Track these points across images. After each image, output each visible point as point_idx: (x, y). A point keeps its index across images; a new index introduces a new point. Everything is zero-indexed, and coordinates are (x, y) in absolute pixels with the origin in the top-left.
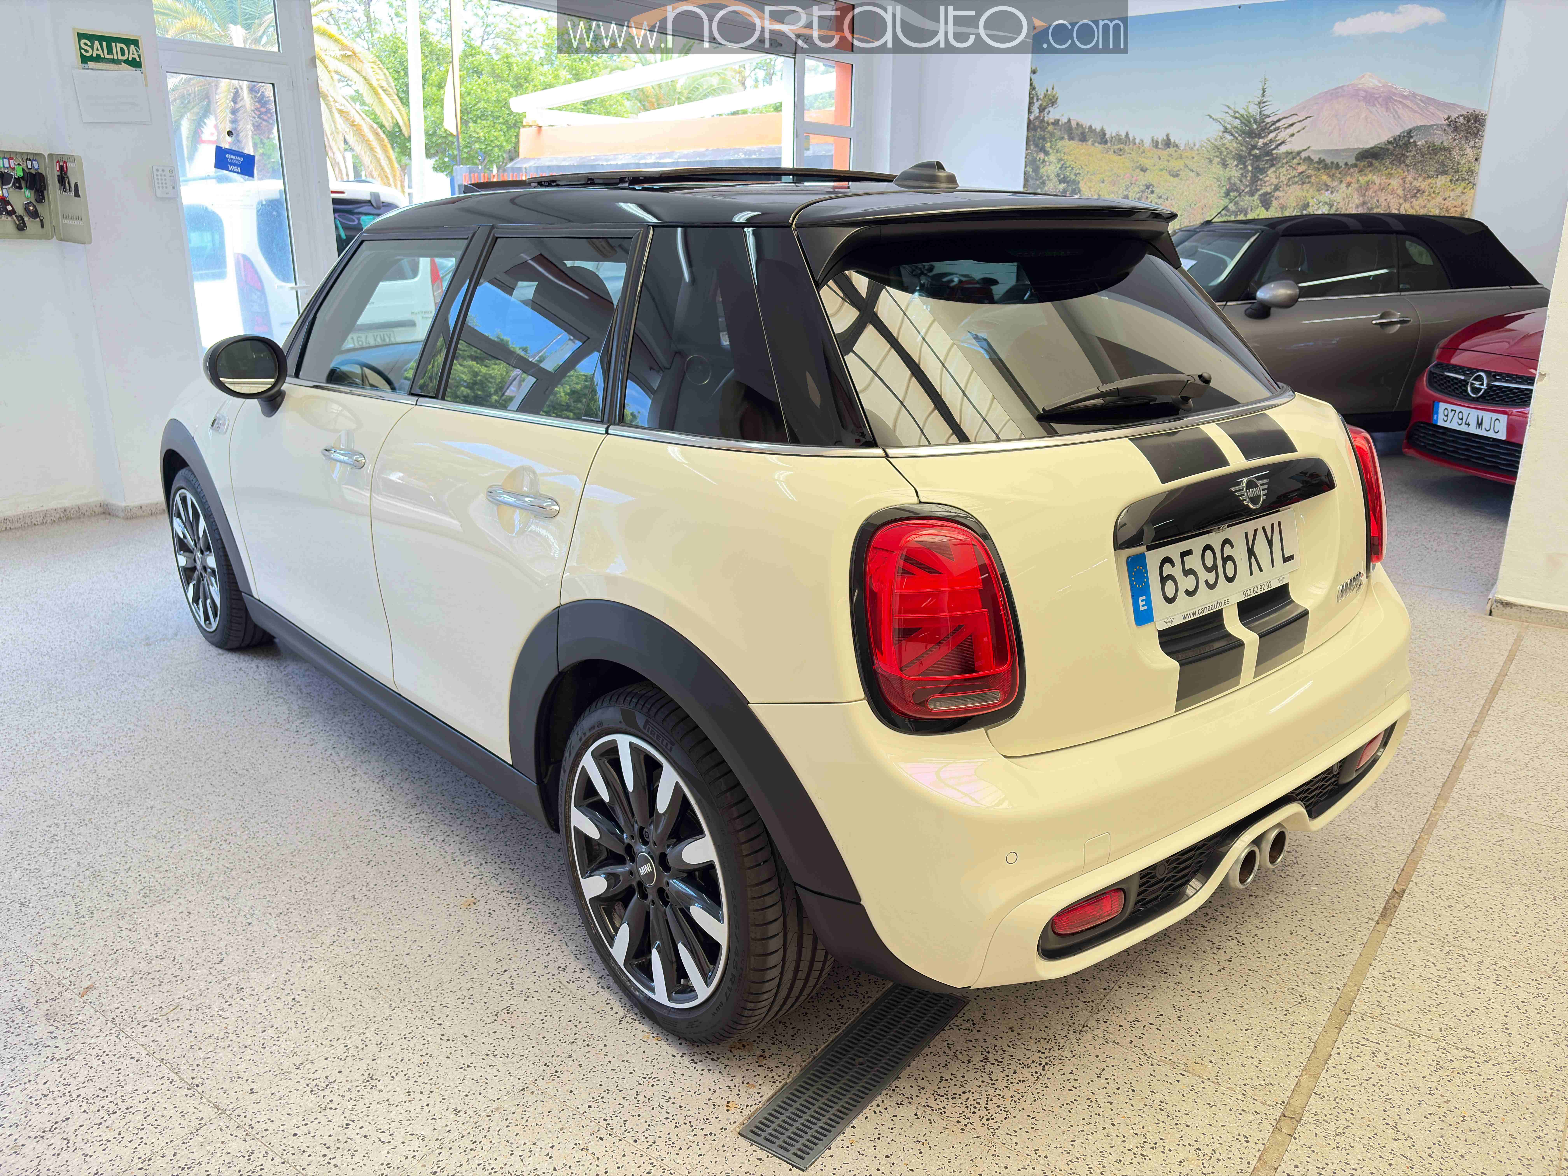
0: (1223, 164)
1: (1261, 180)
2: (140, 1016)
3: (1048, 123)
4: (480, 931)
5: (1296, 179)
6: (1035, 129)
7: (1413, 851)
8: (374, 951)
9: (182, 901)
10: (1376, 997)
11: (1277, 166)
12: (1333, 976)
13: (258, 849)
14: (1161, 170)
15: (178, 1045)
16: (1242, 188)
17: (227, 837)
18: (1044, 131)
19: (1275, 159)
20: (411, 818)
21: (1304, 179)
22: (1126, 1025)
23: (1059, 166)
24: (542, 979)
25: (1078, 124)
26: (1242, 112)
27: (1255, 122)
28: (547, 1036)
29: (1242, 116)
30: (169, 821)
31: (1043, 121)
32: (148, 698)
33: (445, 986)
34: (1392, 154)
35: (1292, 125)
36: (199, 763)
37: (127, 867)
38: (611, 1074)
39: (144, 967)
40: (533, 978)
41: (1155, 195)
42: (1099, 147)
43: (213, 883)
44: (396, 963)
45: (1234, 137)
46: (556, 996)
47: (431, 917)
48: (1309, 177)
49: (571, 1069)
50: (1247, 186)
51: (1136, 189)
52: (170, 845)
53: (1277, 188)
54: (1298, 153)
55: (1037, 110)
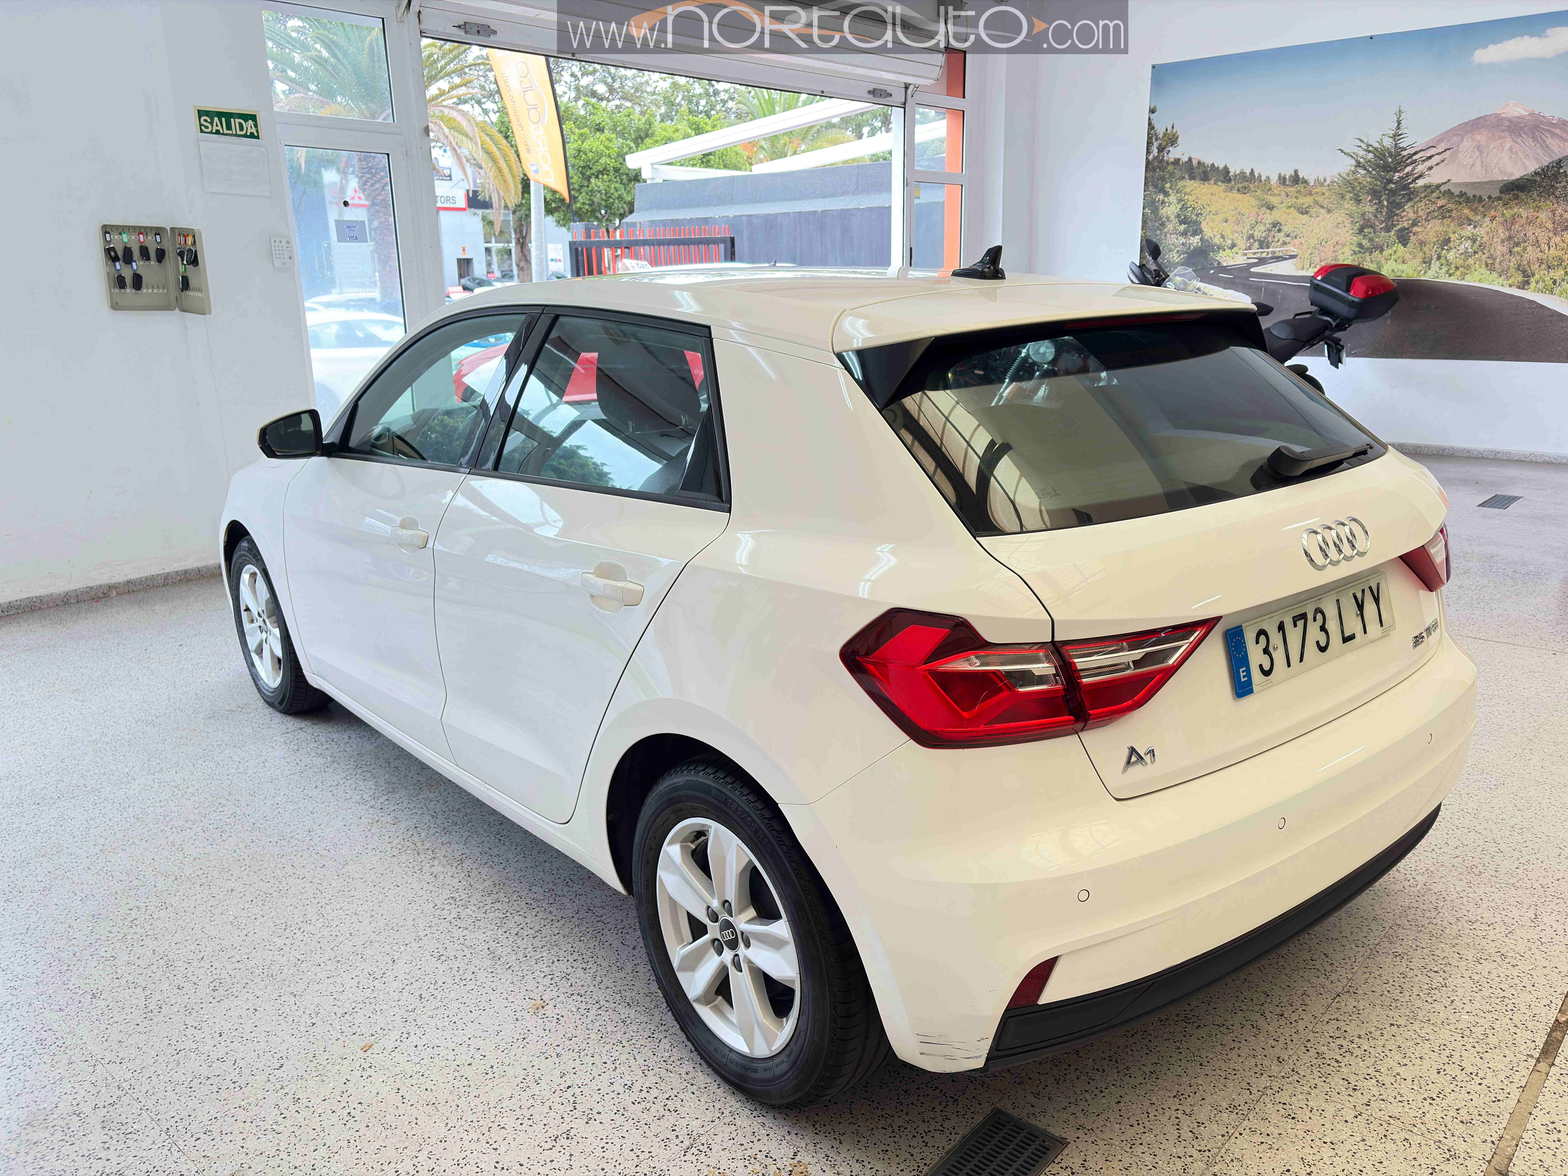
0: (1356, 200)
1: (1397, 215)
2: (193, 1128)
3: (1168, 164)
4: (546, 1040)
5: (1436, 214)
6: (1154, 170)
8: (436, 1060)
9: (250, 996)
10: (1538, 1154)
11: (1415, 200)
12: (1487, 1126)
13: (330, 938)
14: (1289, 207)
16: (1377, 223)
17: (301, 925)
18: (1163, 171)
19: (1412, 193)
20: (487, 907)
21: (1444, 214)
23: (1180, 206)
24: (606, 1098)
25: (1199, 163)
26: (1376, 145)
27: (1391, 155)
29: (1376, 149)
30: (247, 906)
31: (1162, 161)
32: (241, 770)
33: (505, 1103)
34: (1540, 186)
35: (1430, 158)
36: (282, 842)
37: (200, 957)
39: (204, 1070)
40: (596, 1097)
41: (1282, 234)
42: (1222, 186)
43: (283, 976)
44: (457, 1074)
45: (1368, 171)
46: (619, 1119)
47: (497, 1022)
48: (1450, 211)
50: (1382, 222)
51: (1262, 228)
52: (245, 932)
53: (1415, 224)
54: (1438, 187)
55: (1156, 151)
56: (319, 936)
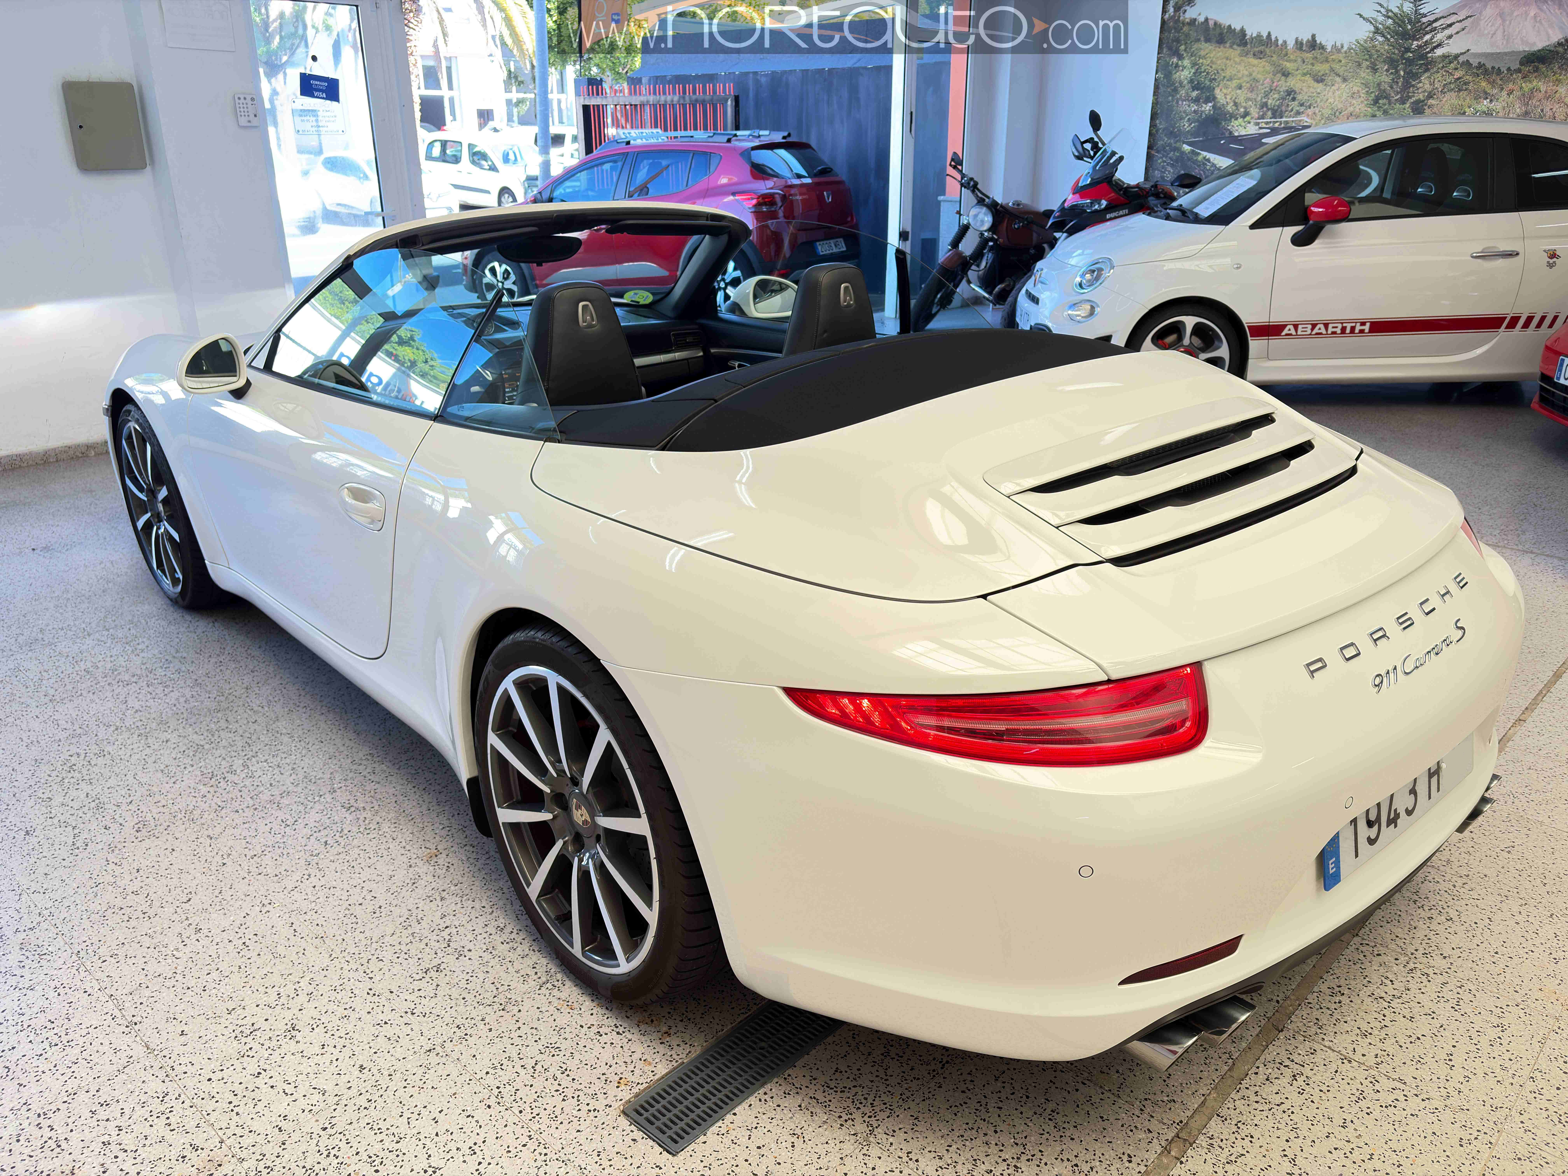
0: (1373, 68)
1: (1413, 86)
2: (101, 951)
3: (1184, 24)
4: (434, 885)
5: (1452, 86)
6: (1169, 30)
8: (330, 899)
9: (170, 837)
10: (1316, 1014)
11: (1432, 71)
13: (252, 788)
14: (1305, 74)
15: (129, 982)
16: (1392, 94)
18: (1179, 32)
19: (1431, 62)
20: (402, 764)
21: (1460, 86)
23: (1193, 71)
24: (479, 937)
25: (1216, 24)
26: (1395, 10)
27: (1410, 21)
28: (468, 997)
29: (1395, 14)
30: (179, 755)
31: (1178, 21)
33: (387, 939)
34: (1562, 58)
35: (1450, 25)
37: (130, 800)
38: (517, 1041)
39: (119, 902)
40: (470, 937)
41: (1296, 103)
42: (1237, 50)
43: (203, 821)
44: (347, 912)
45: (1386, 38)
46: (487, 956)
47: (392, 868)
48: (1467, 84)
49: (480, 1033)
50: (1398, 93)
51: (1277, 96)
52: (173, 780)
53: (1431, 96)
54: (1456, 57)
55: (1172, 10)
56: (242, 785)
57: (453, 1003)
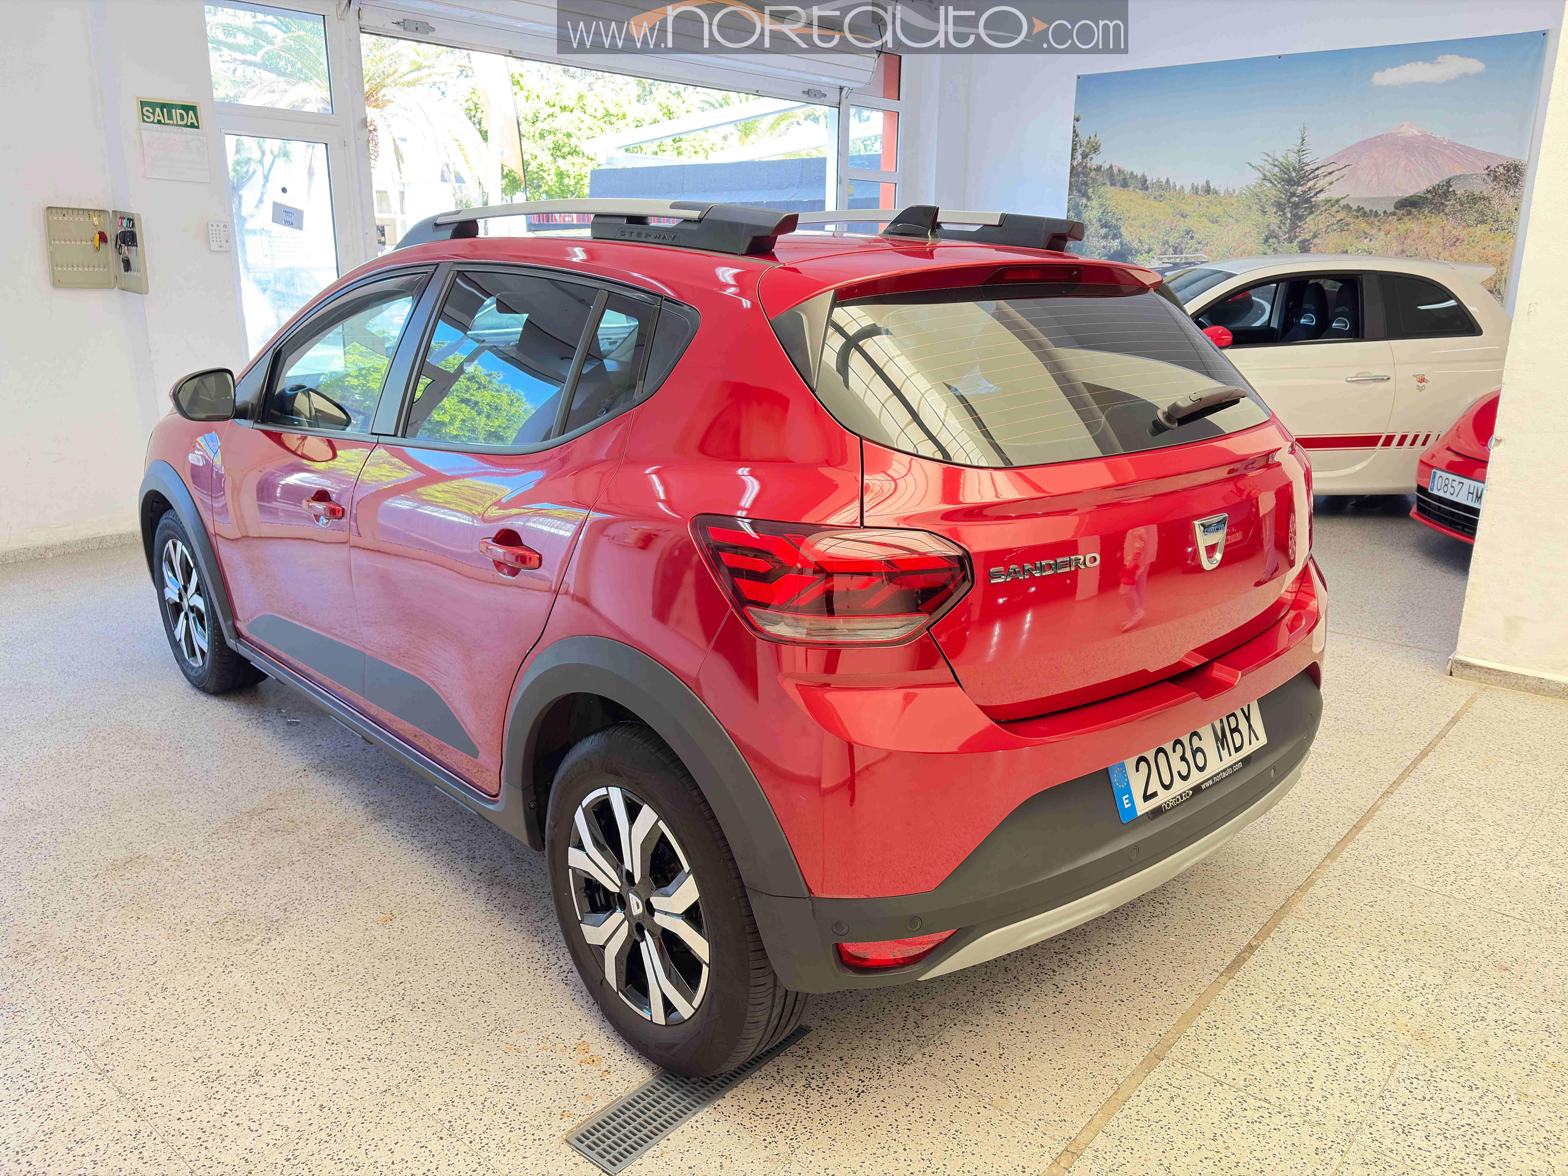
0: (1263, 211)
1: (1300, 227)
2: (73, 1008)
3: (1091, 169)
4: (389, 945)
5: (1335, 227)
6: (1078, 175)
7: (1282, 908)
8: (290, 960)
9: (135, 908)
10: (1193, 1045)
11: (1316, 213)
12: (1159, 1023)
13: (213, 862)
14: (1201, 216)
15: (100, 1035)
16: (1281, 234)
18: (1087, 177)
19: (1314, 206)
21: (1342, 227)
22: (949, 1059)
23: (1101, 211)
24: (432, 991)
25: (1119, 170)
26: (1281, 160)
27: (1295, 170)
28: (421, 1043)
29: (1281, 164)
31: (1085, 167)
33: (344, 994)
34: (1431, 203)
35: (1331, 173)
40: (423, 991)
41: (1194, 241)
42: (1140, 193)
44: (306, 971)
45: (1274, 184)
47: (349, 931)
48: (1348, 225)
50: (1286, 233)
51: (1177, 235)
53: (1315, 236)
54: (1337, 201)
55: (1080, 157)
57: (407, 1049)
